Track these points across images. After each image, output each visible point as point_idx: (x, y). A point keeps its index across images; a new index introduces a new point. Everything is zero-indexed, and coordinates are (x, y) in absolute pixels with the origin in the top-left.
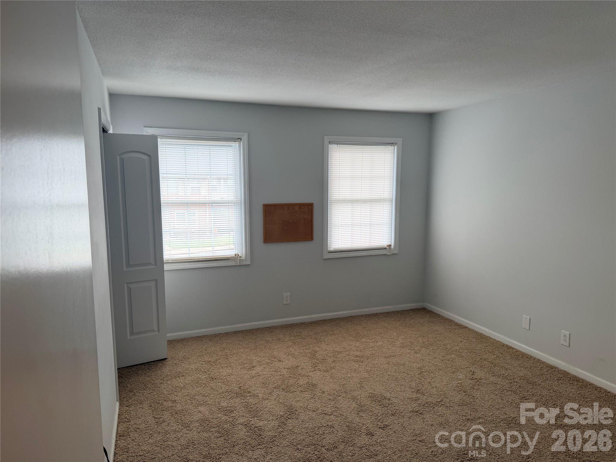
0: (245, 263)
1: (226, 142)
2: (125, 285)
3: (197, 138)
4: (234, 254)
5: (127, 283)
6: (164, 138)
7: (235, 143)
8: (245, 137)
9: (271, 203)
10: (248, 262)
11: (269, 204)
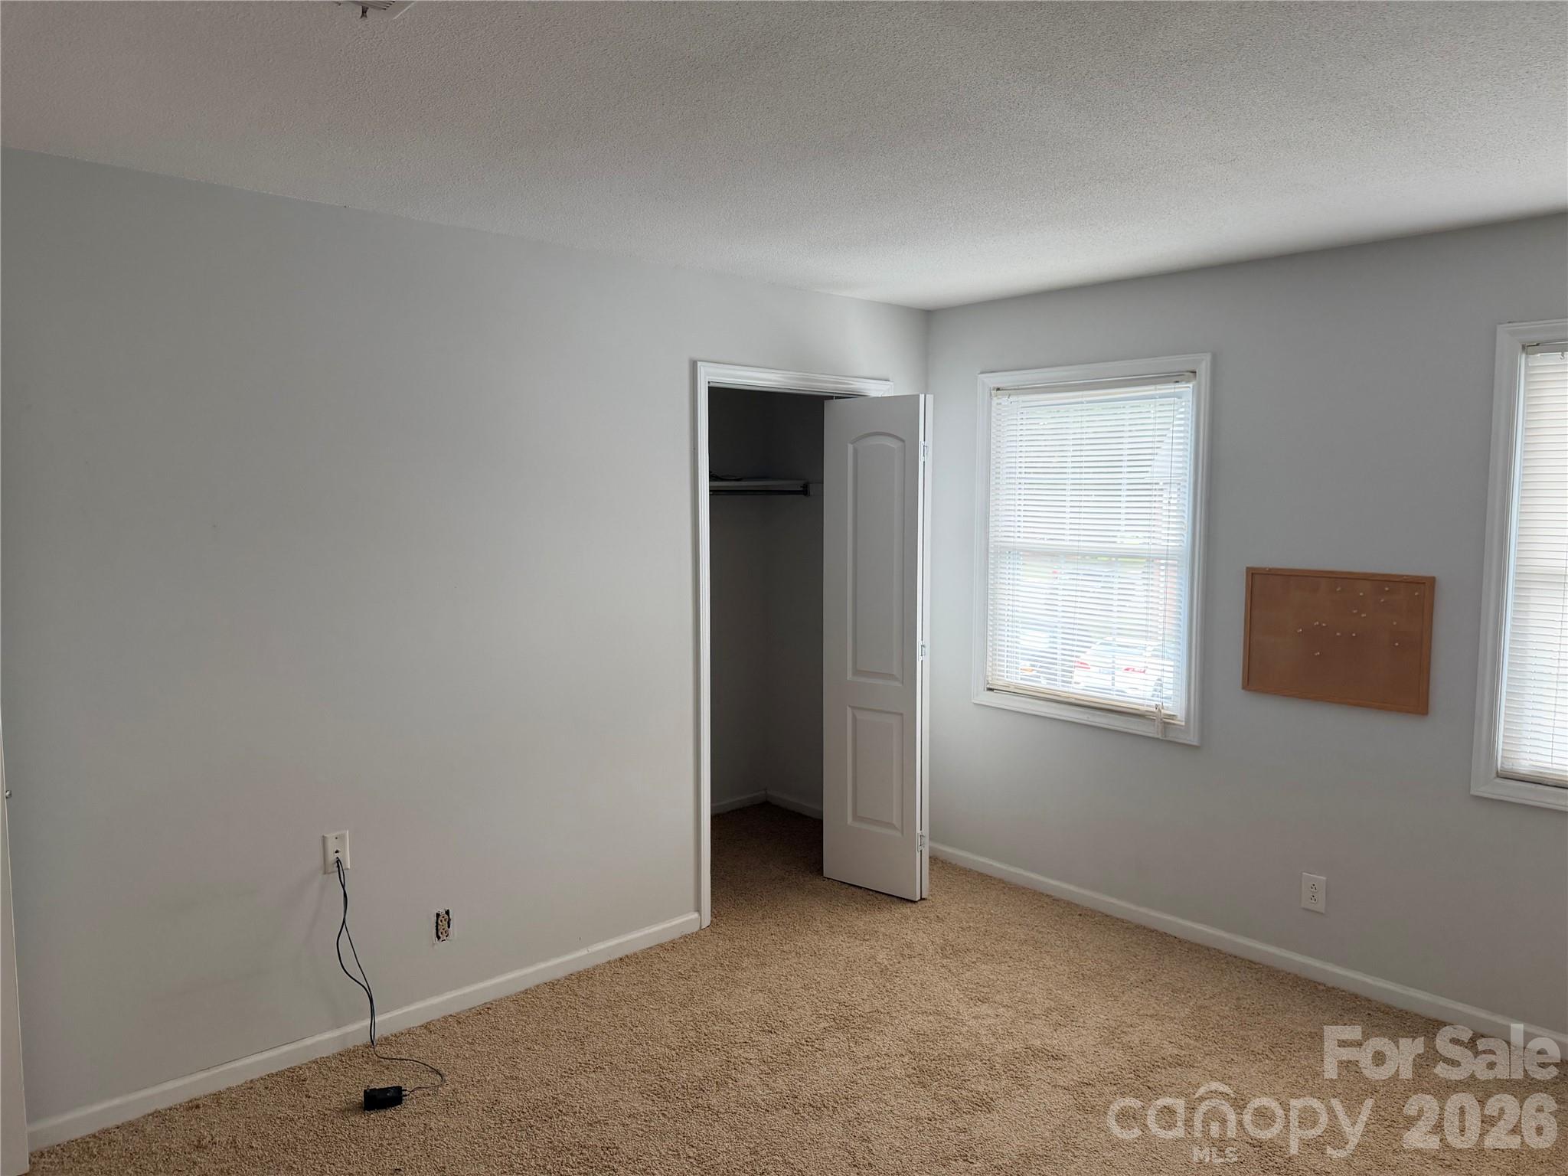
0: (1183, 738)
1: (1153, 387)
2: (849, 711)
3: (1084, 384)
4: (1153, 704)
5: (853, 708)
6: (1020, 394)
7: (1177, 385)
8: (1204, 368)
9: (1271, 567)
10: (1193, 739)
11: (1264, 569)
